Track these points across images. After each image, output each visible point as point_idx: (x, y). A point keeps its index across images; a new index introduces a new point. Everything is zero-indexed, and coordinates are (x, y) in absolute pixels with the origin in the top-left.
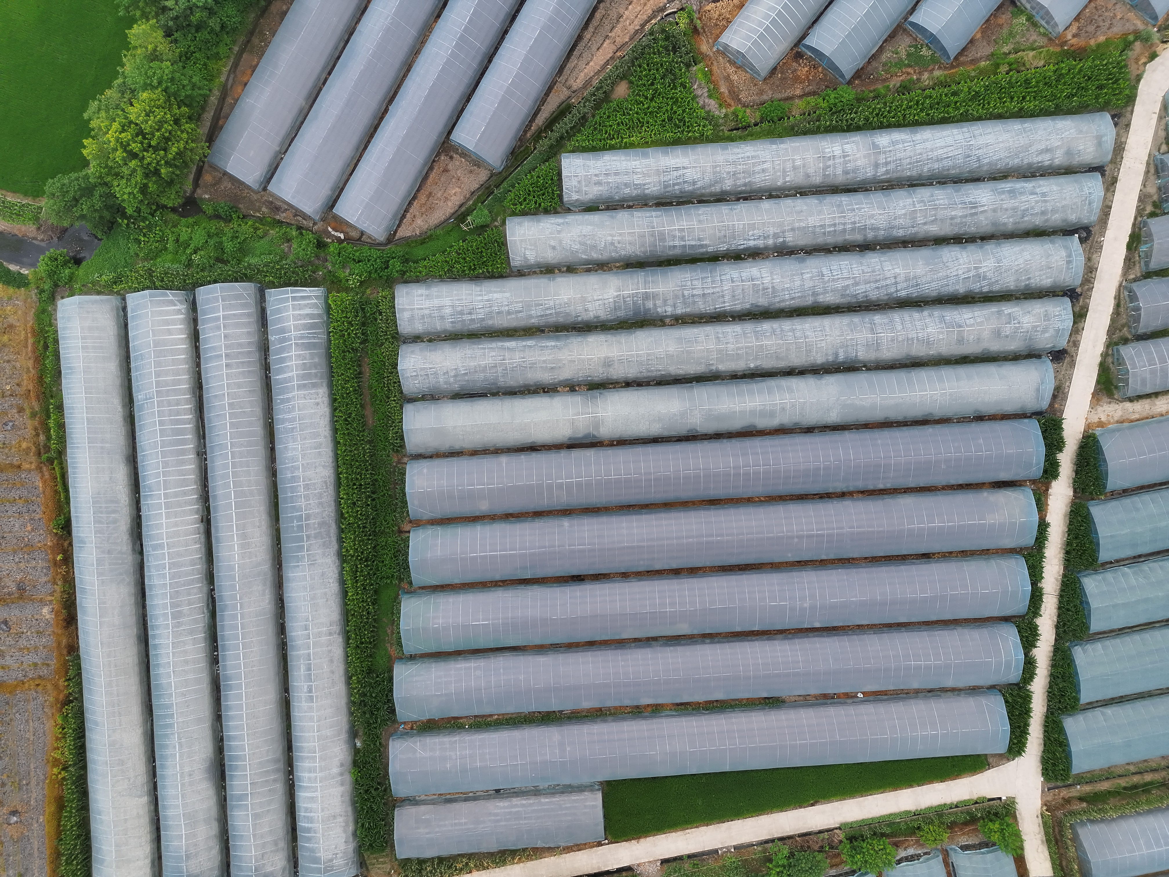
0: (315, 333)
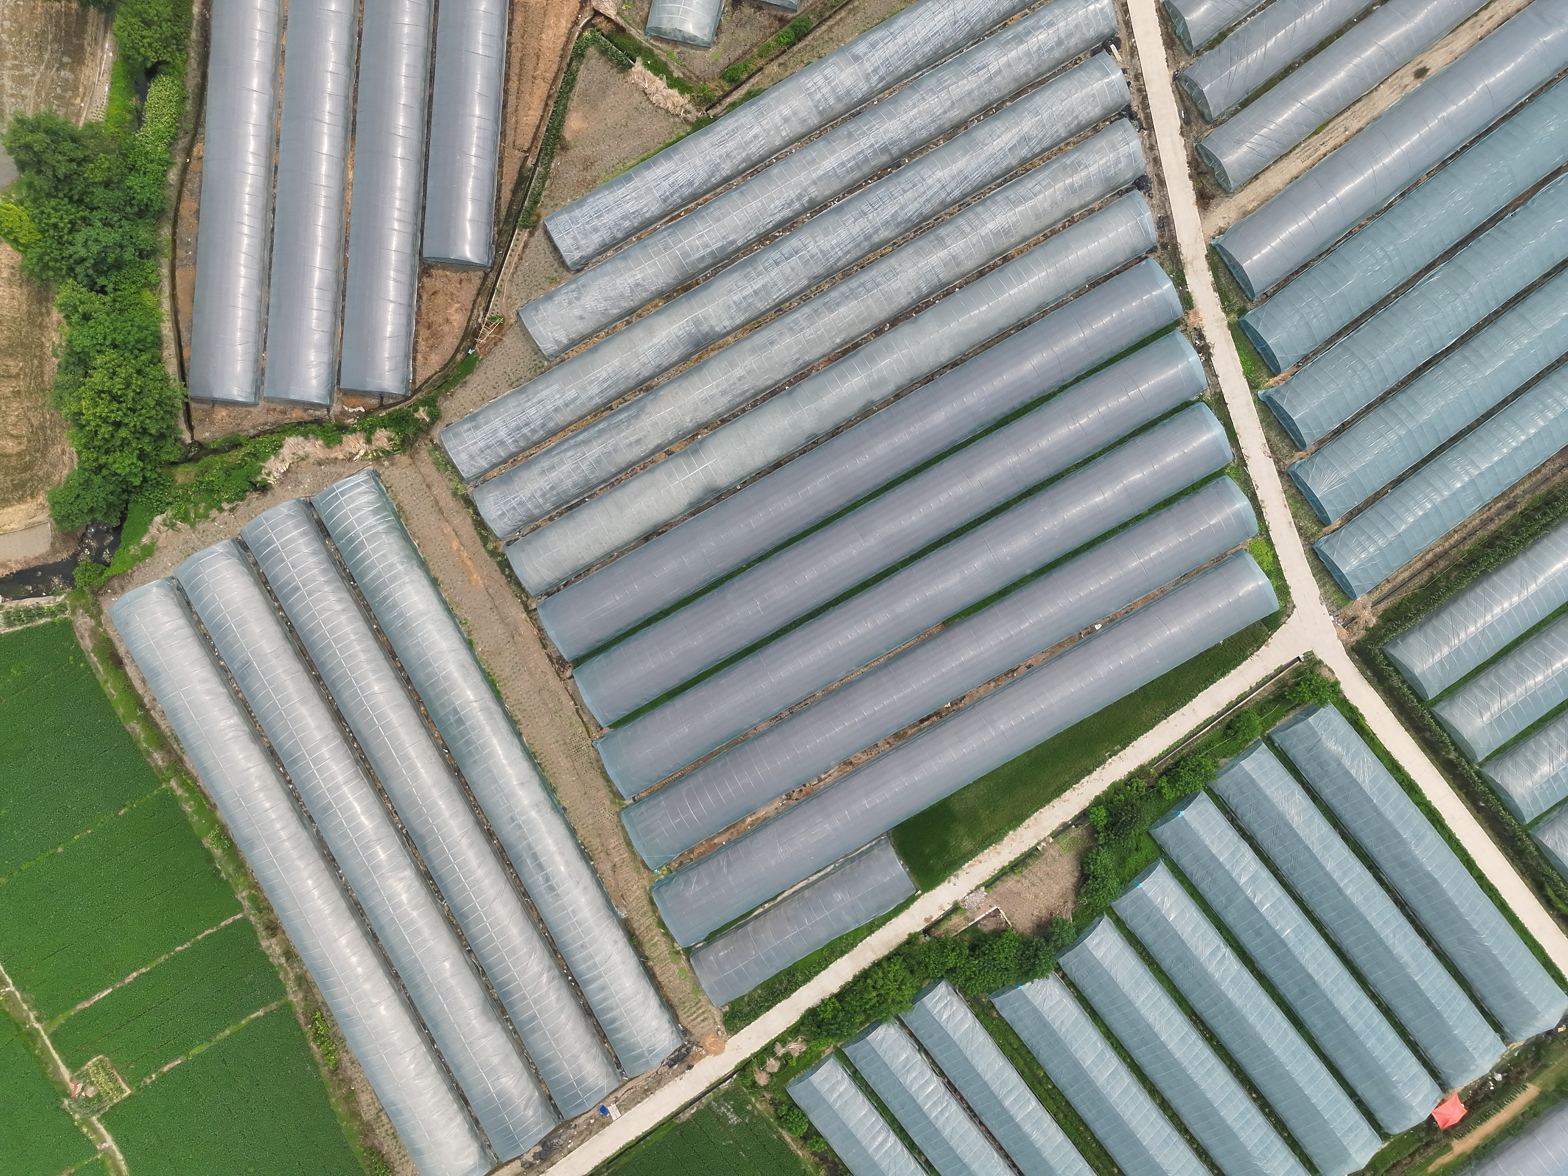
0: (380, 519)
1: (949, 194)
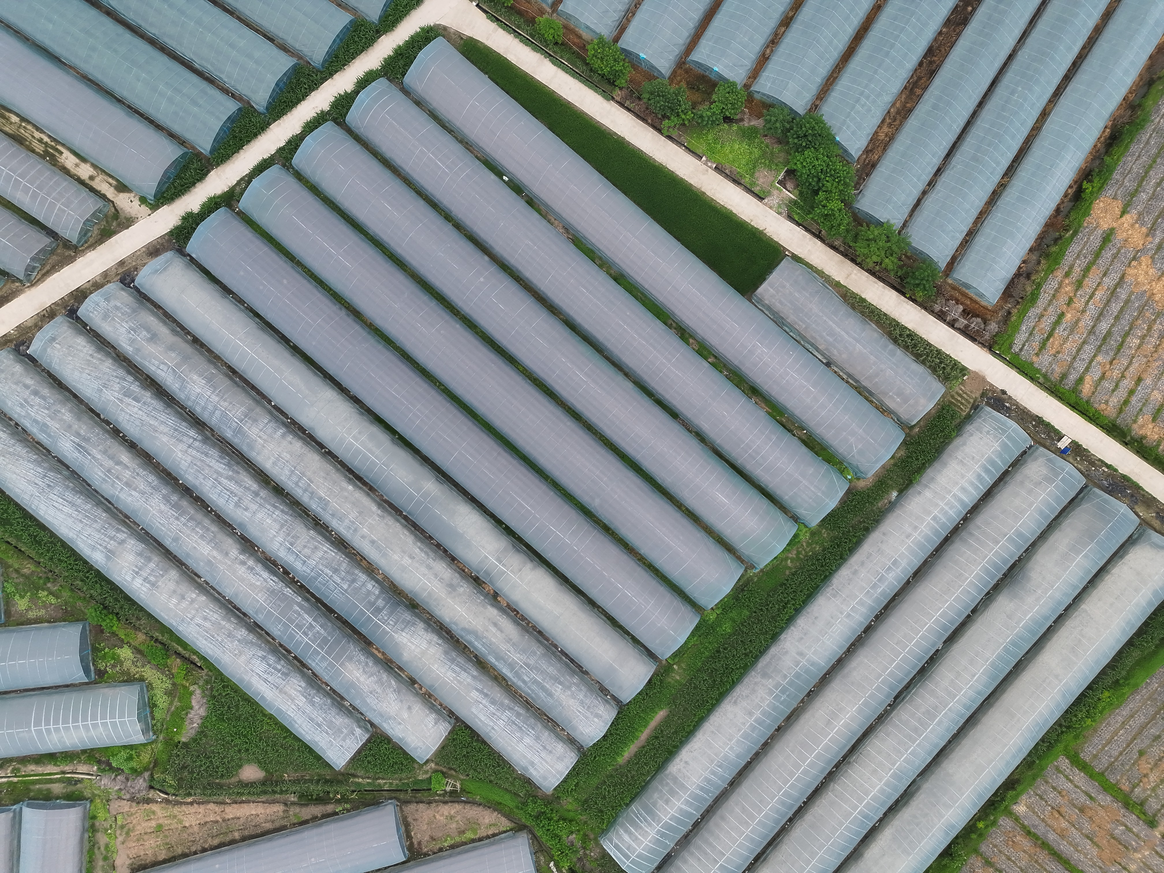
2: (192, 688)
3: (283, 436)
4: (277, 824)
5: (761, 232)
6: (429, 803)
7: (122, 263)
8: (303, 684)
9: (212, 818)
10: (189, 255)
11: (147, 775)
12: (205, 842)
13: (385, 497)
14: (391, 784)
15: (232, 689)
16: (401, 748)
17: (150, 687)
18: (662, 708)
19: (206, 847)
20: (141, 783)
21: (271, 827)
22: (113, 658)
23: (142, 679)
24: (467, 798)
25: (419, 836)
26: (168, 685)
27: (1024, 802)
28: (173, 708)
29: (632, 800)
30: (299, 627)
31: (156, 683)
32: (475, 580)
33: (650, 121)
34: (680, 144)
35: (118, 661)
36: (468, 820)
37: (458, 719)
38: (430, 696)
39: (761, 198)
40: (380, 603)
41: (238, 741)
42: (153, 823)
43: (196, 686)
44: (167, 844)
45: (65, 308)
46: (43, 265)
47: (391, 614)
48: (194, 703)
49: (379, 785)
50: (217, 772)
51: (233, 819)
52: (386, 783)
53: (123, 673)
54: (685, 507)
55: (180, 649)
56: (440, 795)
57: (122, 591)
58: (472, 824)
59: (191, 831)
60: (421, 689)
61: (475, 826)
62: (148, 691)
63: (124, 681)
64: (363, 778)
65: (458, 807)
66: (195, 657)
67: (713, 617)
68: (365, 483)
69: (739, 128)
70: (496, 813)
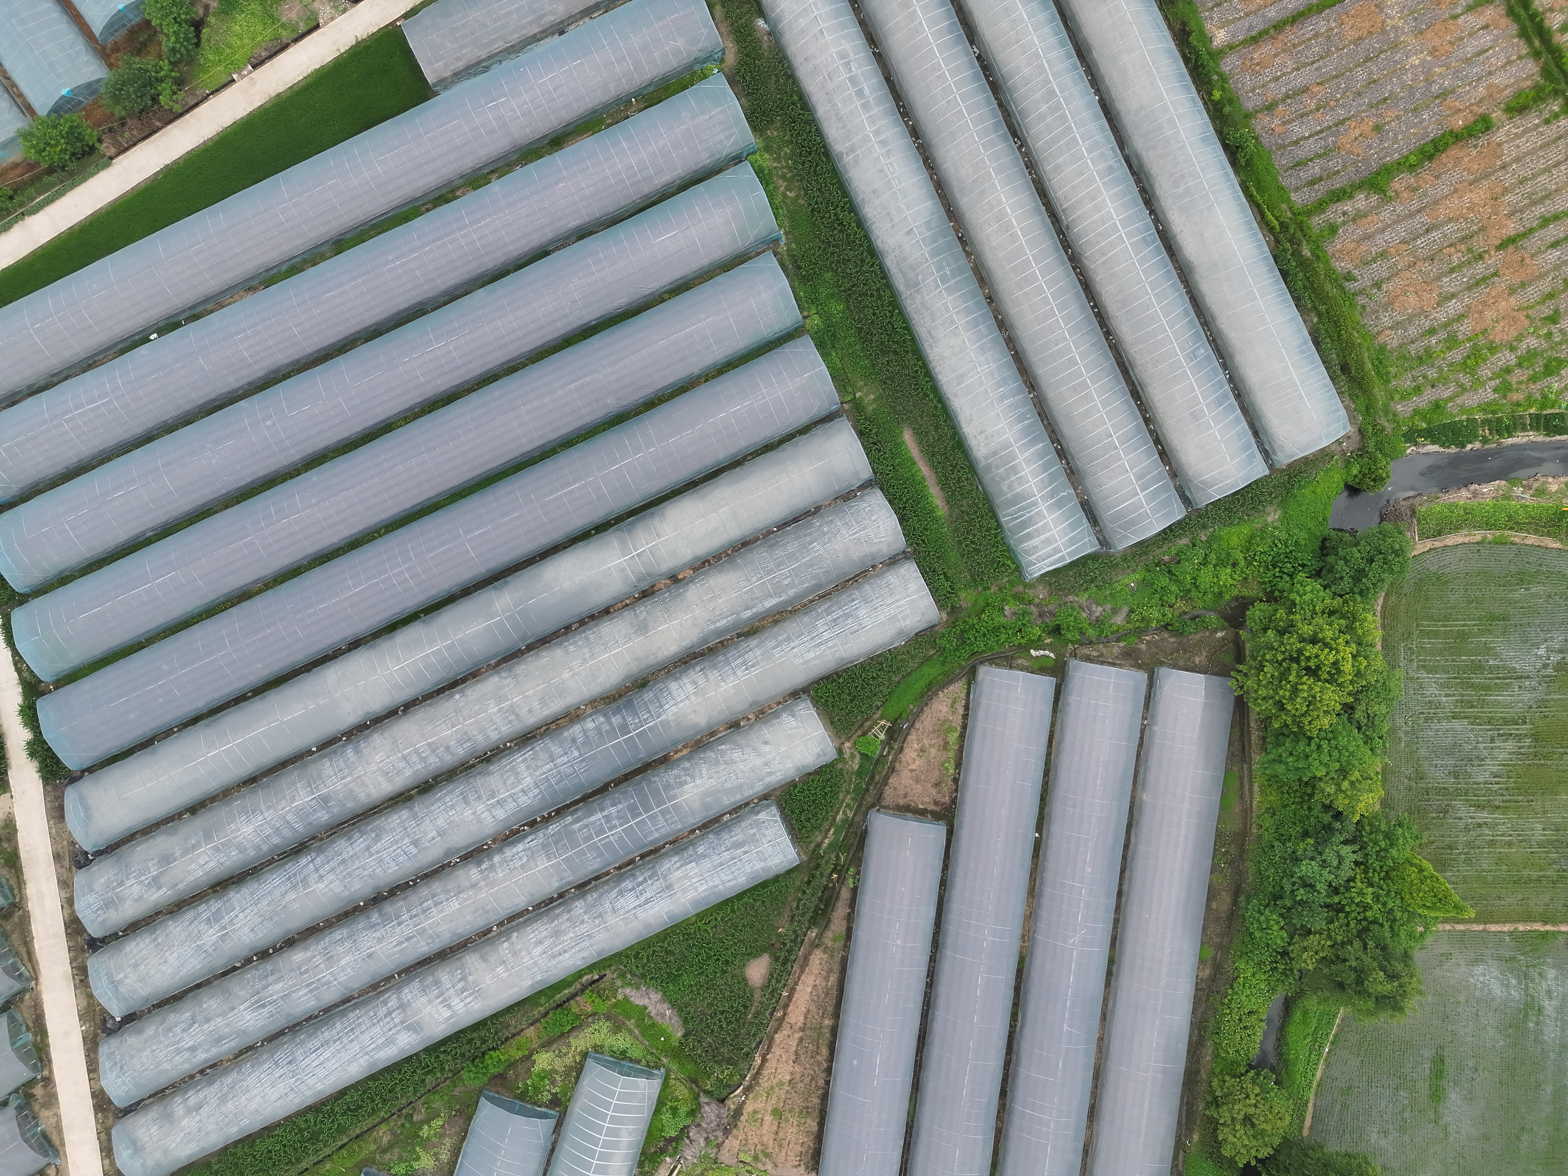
0: (1017, 518)
1: (312, 861)
2: (620, 997)
3: (357, 751)
4: (836, 967)
5: (358, 43)
6: (892, 770)
7: (57, 857)
8: (676, 858)
9: (794, 1043)
10: (83, 771)
11: (703, 1099)
12: (819, 1064)
13: (492, 662)
14: (848, 805)
15: (643, 949)
16: (809, 774)
17: (598, 1049)
18: (901, 432)
19: (825, 1065)
20: (710, 1111)
21: (836, 976)
22: (543, 1079)
23: (585, 1055)
24: (908, 721)
25: (927, 800)
26: (605, 1026)
27: (1214, 29)
28: (636, 1031)
29: (995, 517)
30: (601, 831)
31: (597, 1039)
32: (644, 597)
33: (158, 124)
34: (206, 98)
35: (548, 1075)
36: (934, 732)
37: (805, 690)
38: (762, 712)
39: (317, 27)
40: (616, 720)
41: (711, 969)
42: (768, 1118)
43: (620, 990)
44: (801, 1112)
45: (83, 951)
46: (17, 954)
47: (636, 714)
48: (639, 1002)
49: (843, 821)
50: (737, 1011)
51: (806, 1018)
52: (844, 812)
53: (567, 1074)
54: (665, 293)
55: (566, 991)
56: (889, 753)
57: (462, 1031)
58: (942, 729)
59: (798, 1076)
60: (749, 719)
61: (946, 726)
62: (602, 1053)
63: (578, 1078)
64: (826, 837)
65: (912, 737)
66: (585, 978)
67: (816, 320)
68: (464, 680)
69: (216, 14)
70: (941, 695)
